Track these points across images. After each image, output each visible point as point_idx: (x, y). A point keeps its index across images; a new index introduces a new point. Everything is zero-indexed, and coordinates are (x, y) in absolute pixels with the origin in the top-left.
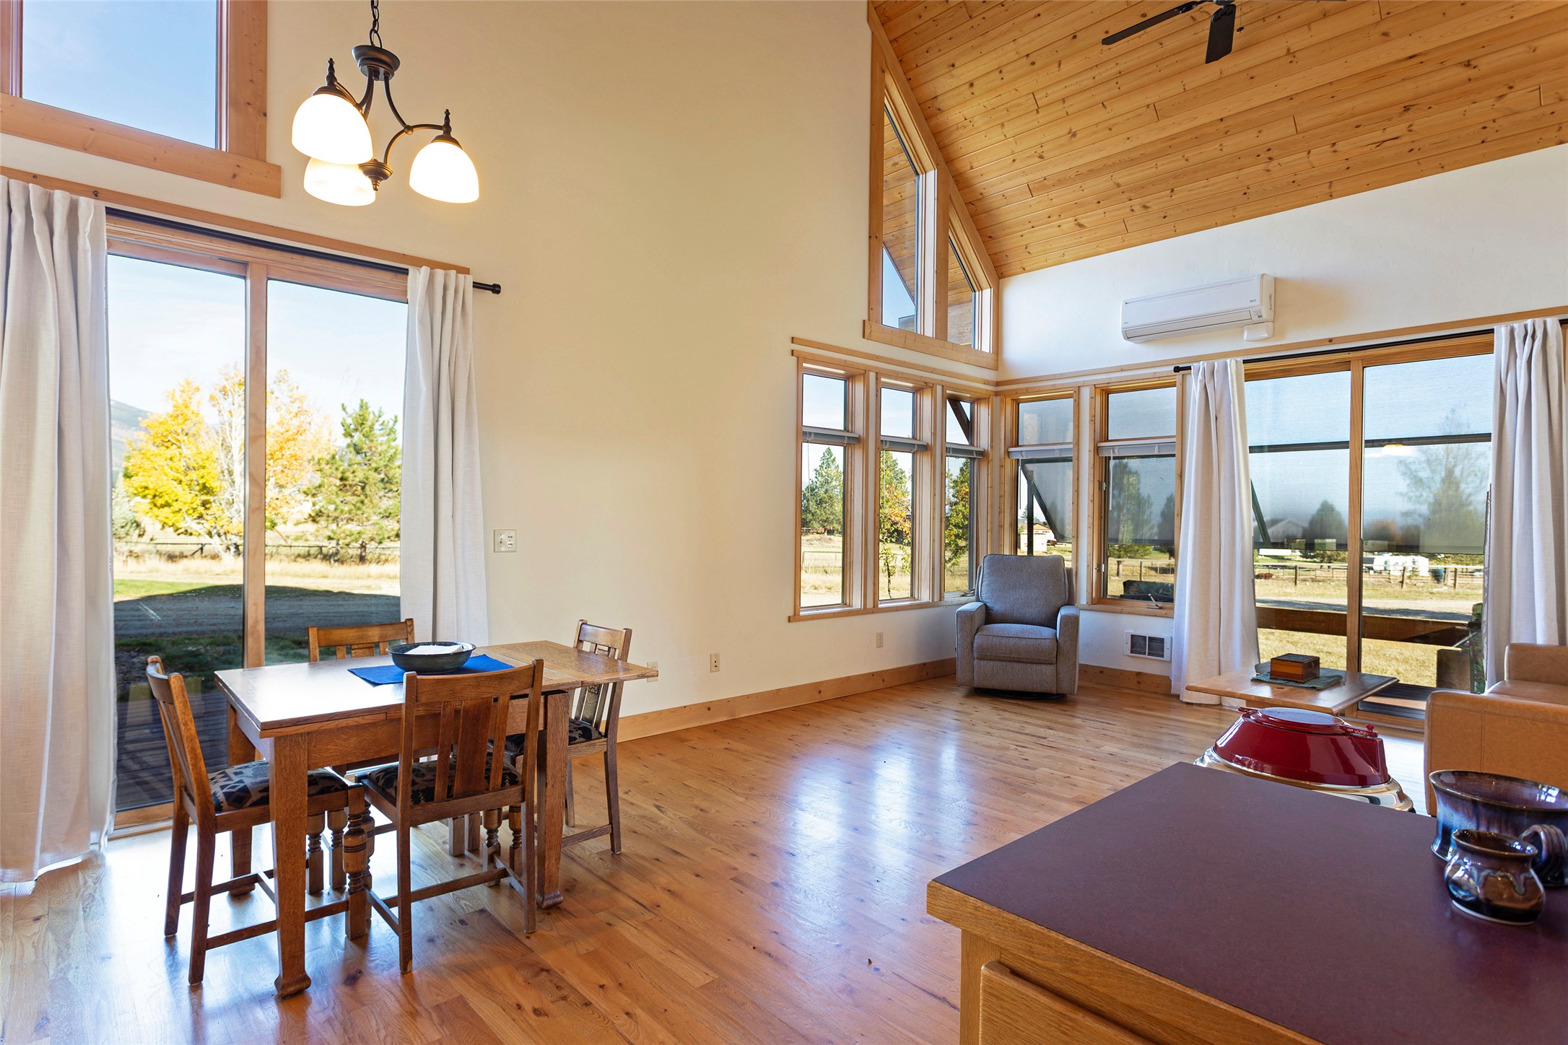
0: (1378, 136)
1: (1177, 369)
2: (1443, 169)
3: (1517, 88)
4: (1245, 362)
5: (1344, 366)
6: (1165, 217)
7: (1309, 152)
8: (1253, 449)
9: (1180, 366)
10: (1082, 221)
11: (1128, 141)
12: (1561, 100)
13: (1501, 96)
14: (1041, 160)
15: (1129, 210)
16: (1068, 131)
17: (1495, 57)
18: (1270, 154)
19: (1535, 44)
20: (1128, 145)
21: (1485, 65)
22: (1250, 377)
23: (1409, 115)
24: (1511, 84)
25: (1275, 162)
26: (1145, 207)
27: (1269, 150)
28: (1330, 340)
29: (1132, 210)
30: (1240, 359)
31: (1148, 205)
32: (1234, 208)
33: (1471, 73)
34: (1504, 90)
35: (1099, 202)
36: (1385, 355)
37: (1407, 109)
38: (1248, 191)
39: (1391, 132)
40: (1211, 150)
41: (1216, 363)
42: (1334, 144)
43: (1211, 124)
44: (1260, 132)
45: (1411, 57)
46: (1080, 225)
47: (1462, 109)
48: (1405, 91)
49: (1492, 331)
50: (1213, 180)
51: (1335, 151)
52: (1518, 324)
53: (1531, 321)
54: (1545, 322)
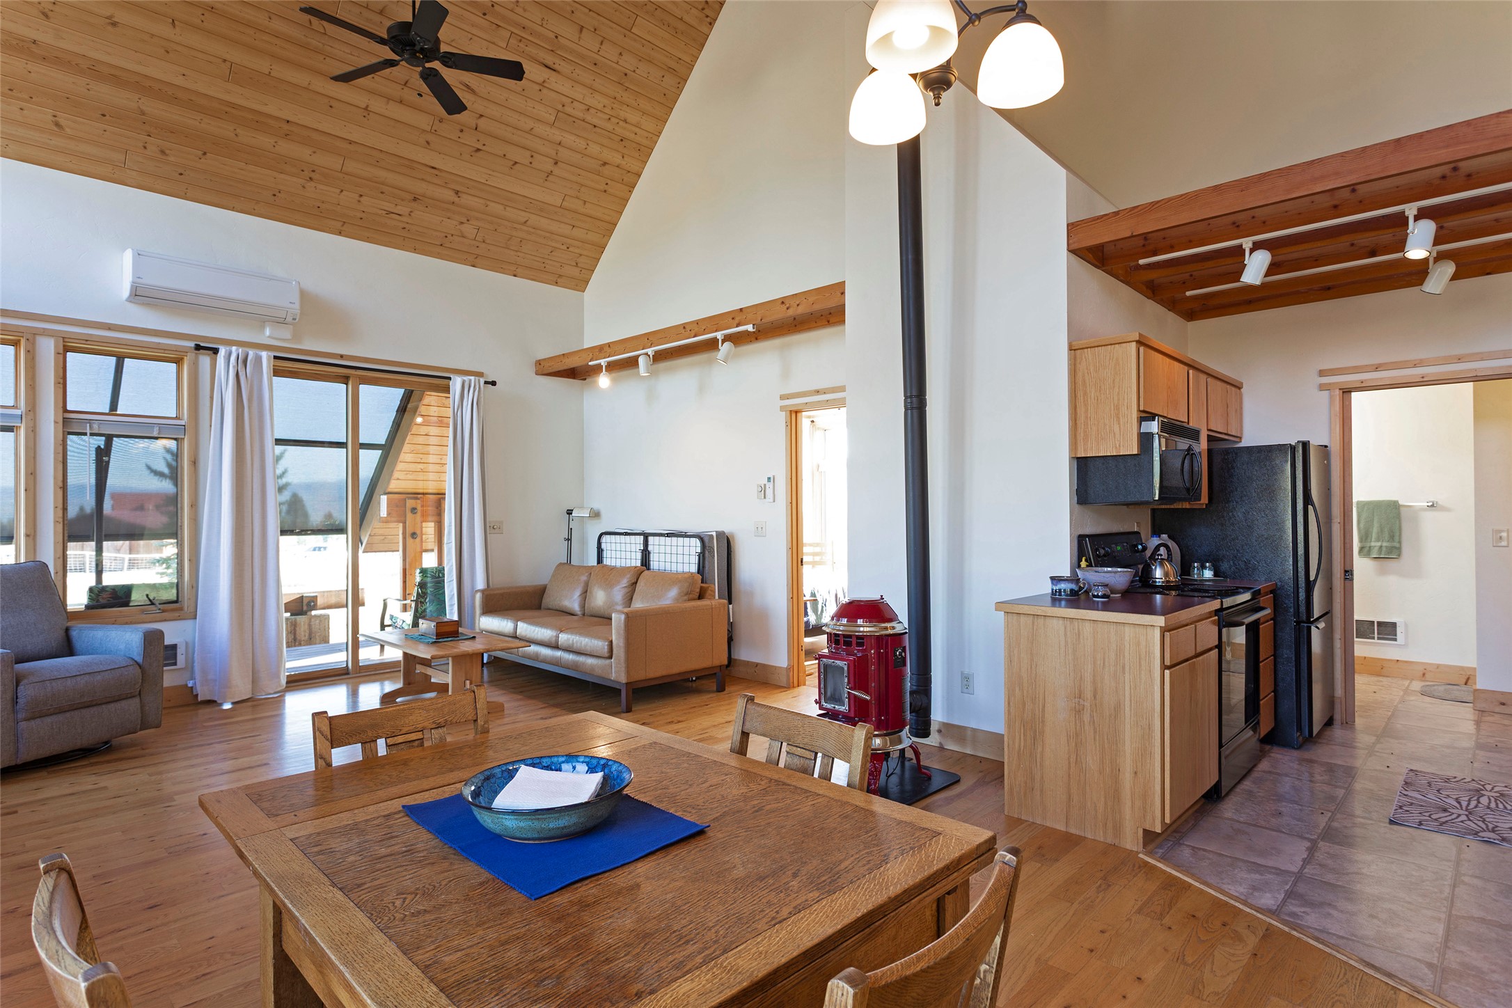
0: (391, 207)
1: (198, 347)
2: (415, 250)
3: (470, 222)
4: (275, 357)
5: (345, 380)
6: (181, 174)
7: (342, 191)
8: (279, 442)
9: (202, 344)
10: (62, 122)
11: (181, 77)
12: (484, 242)
13: (462, 223)
14: (45, 18)
15: (141, 145)
16: (109, 14)
17: (470, 198)
18: (313, 175)
19: (488, 203)
20: (179, 81)
21: (466, 200)
22: (277, 372)
23: (414, 205)
24: (469, 218)
25: (312, 184)
26: (163, 152)
27: (314, 171)
28: (342, 356)
29: (145, 148)
30: (272, 354)
31: (167, 152)
32: (258, 202)
33: (456, 199)
34: (464, 220)
35: (104, 115)
36: (377, 378)
37: (415, 199)
38: (277, 194)
39: (398, 210)
40: (264, 141)
41: (250, 352)
42: (361, 196)
43: (277, 118)
44: (314, 152)
45: (433, 168)
46: (57, 124)
47: (442, 219)
48: (419, 187)
50: (251, 167)
51: (359, 201)
52: (466, 378)
53: (472, 378)
54: (479, 380)
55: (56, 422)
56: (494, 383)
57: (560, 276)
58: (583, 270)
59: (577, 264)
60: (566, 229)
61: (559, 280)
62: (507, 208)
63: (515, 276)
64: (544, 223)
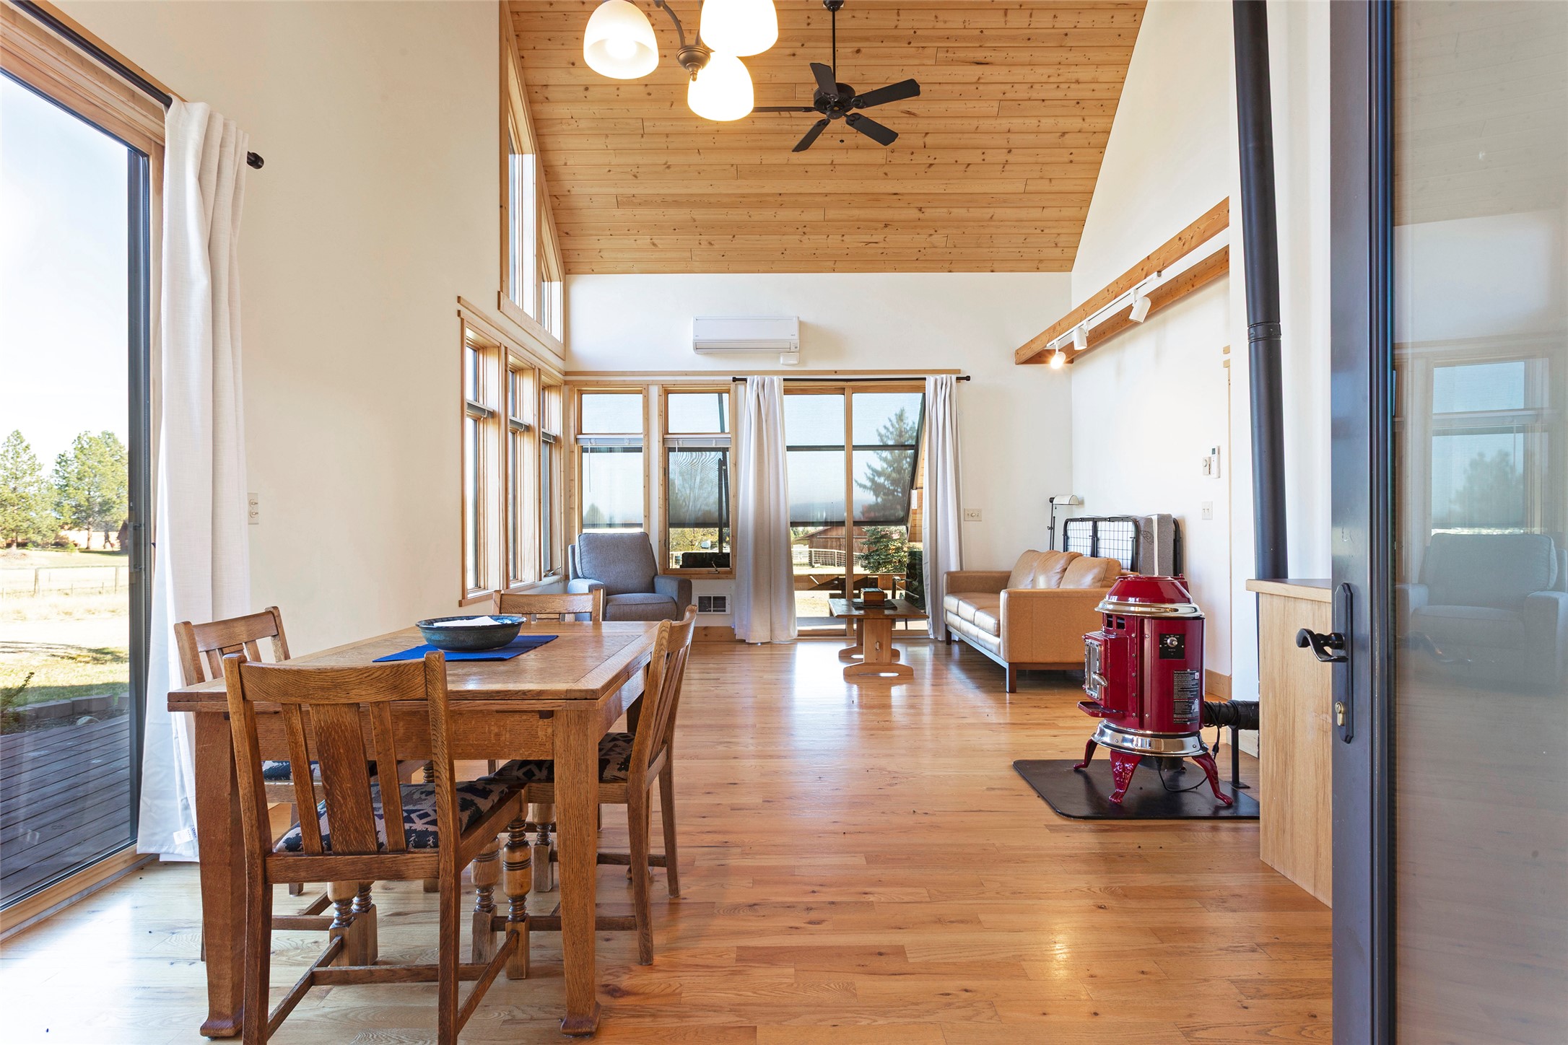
0: (868, 238)
1: (735, 380)
2: (895, 270)
3: (938, 232)
4: (785, 380)
5: (841, 391)
6: (723, 256)
7: (828, 236)
8: (790, 448)
9: (737, 377)
10: (656, 242)
11: (710, 187)
12: (955, 247)
13: (931, 235)
14: (635, 178)
15: (697, 242)
16: (664, 162)
17: (933, 210)
18: (805, 230)
19: (951, 210)
20: (710, 190)
21: (929, 213)
22: (787, 391)
23: (887, 230)
24: (936, 229)
25: (806, 237)
26: (710, 244)
27: (805, 226)
28: (836, 372)
29: (700, 244)
30: (782, 377)
31: (713, 242)
32: (773, 262)
33: (921, 215)
34: (932, 232)
35: (675, 230)
36: (866, 386)
37: (886, 226)
38: (785, 252)
39: (874, 239)
40: (767, 214)
41: (766, 379)
42: (843, 235)
43: (773, 195)
44: (803, 212)
45: (895, 194)
46: (654, 244)
47: (912, 236)
48: (887, 214)
49: (925, 379)
50: (764, 237)
51: (843, 241)
52: (938, 377)
53: (944, 376)
54: (951, 377)
55: (659, 442)
56: (968, 378)
57: (1041, 261)
58: (1065, 250)
59: (1056, 244)
60: (1036, 213)
61: (1040, 266)
62: (970, 209)
63: (992, 271)
64: (1010, 213)
